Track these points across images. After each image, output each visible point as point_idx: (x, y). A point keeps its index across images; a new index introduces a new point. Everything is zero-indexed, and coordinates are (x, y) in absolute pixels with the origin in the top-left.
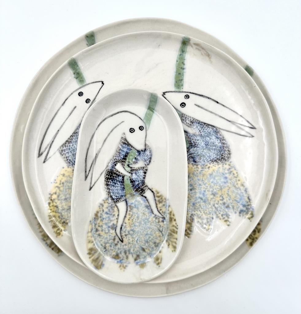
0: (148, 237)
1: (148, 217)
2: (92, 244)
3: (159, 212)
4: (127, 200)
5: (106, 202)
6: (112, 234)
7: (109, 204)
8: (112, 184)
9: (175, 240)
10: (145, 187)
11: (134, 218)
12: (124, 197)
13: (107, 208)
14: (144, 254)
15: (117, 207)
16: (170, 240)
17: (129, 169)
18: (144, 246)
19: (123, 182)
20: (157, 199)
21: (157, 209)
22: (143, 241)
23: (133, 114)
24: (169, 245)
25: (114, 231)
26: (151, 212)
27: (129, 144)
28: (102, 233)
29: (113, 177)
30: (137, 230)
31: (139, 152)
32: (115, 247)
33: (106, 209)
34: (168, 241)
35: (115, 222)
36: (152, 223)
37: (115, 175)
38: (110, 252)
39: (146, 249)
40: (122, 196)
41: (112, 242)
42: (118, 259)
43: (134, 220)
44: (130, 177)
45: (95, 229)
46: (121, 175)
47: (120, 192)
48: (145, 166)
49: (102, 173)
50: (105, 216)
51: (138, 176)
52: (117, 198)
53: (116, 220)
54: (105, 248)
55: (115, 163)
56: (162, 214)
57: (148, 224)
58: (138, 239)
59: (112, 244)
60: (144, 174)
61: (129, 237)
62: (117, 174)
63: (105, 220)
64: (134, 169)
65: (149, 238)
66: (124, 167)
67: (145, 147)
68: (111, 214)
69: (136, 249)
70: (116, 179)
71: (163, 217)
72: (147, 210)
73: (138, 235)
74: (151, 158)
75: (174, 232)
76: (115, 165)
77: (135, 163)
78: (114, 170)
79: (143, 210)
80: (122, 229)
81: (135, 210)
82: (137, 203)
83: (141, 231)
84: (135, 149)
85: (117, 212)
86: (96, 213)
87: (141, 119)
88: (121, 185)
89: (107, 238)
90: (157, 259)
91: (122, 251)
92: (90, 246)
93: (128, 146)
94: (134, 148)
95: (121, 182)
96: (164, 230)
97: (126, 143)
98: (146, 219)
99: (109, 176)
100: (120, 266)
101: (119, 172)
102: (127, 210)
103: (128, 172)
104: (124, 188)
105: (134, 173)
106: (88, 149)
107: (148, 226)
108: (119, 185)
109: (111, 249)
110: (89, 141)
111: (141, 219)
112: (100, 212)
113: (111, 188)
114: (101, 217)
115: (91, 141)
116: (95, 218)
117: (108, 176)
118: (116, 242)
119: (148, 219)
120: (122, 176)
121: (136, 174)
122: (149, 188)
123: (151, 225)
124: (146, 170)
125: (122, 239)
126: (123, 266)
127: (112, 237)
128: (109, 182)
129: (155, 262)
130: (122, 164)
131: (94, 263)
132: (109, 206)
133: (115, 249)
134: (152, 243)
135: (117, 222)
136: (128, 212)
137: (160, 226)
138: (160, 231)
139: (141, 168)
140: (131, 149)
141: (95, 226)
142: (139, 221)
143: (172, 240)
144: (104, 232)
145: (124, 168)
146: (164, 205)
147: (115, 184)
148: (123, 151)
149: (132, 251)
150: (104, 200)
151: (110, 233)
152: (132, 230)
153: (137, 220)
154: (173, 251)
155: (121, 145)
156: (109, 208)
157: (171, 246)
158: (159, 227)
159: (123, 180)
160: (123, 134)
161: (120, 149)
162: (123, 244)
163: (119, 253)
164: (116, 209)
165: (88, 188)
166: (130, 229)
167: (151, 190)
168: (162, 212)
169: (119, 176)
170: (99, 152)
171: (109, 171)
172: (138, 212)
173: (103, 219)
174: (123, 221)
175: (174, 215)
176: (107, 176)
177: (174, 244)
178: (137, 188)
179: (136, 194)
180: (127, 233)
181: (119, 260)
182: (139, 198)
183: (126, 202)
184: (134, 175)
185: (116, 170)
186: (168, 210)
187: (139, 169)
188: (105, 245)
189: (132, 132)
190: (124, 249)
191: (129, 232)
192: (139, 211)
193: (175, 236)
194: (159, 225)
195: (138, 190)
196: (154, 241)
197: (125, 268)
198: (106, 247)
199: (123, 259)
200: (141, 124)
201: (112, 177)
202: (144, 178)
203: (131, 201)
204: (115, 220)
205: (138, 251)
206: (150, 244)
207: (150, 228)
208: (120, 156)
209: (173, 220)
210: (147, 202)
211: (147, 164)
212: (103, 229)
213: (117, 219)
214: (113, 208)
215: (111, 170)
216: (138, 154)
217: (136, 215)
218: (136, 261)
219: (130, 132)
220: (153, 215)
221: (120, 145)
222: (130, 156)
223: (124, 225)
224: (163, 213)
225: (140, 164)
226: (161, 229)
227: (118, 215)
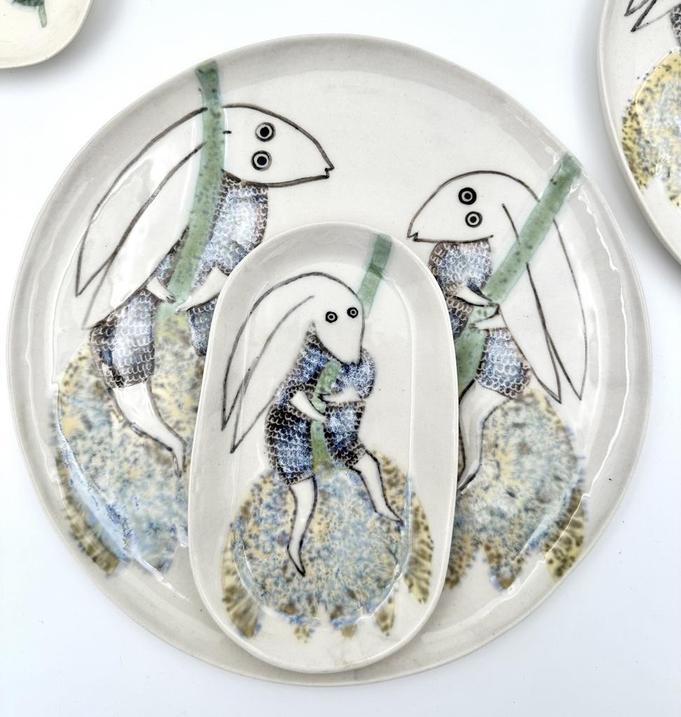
0: (362, 566)
1: (363, 520)
2: (235, 577)
3: (389, 507)
4: (317, 477)
5: (267, 480)
6: (279, 555)
7: (274, 485)
8: (282, 439)
9: (426, 576)
10: (358, 447)
11: (331, 521)
12: (309, 471)
13: (270, 494)
14: (354, 603)
15: (293, 493)
16: (413, 574)
17: (322, 406)
18: (353, 585)
19: (307, 435)
20: (385, 476)
21: (386, 500)
22: (351, 573)
23: (335, 279)
24: (411, 586)
25: (284, 549)
26: (371, 508)
27: (323, 349)
28: (258, 554)
29: (286, 422)
30: (338, 547)
31: (346, 366)
32: (286, 586)
33: (269, 497)
34: (411, 576)
35: (287, 528)
36: (373, 534)
37: (290, 419)
38: (273, 597)
39: (358, 592)
40: (305, 468)
41: (280, 575)
42: (293, 613)
43: (332, 525)
44: (323, 424)
45: (242, 542)
46: (303, 419)
47: (301, 458)
48: (359, 399)
49: (260, 414)
50: (264, 513)
51: (343, 422)
52: (294, 473)
53: (290, 524)
54: (263, 587)
55: (290, 390)
56: (396, 511)
57: (363, 536)
58: (339, 570)
59: (278, 578)
60: (355, 418)
61: (318, 564)
62: (294, 417)
63: (265, 523)
64: (333, 407)
65: (366, 567)
66: (312, 400)
67: (361, 355)
68: (279, 510)
69: (333, 592)
70: (292, 428)
71: (398, 519)
72: (361, 502)
73: (339, 561)
74: (372, 382)
75: (424, 557)
76: (292, 396)
77: (337, 392)
78: (289, 407)
79: (354, 503)
80: (303, 545)
81: (333, 501)
82: (338, 485)
83: (348, 551)
84: (338, 360)
85: (293, 504)
86: (243, 505)
87: (353, 292)
88: (303, 442)
89: (268, 564)
90: (383, 617)
91: (301, 595)
92: (230, 581)
93: (321, 353)
94: (334, 357)
95: (304, 435)
96: (399, 551)
97: (316, 346)
98: (359, 523)
99: (277, 420)
100: (297, 631)
101: (300, 413)
102: (316, 500)
103: (319, 412)
104: (310, 449)
105: (333, 414)
106: (231, 358)
107: (364, 539)
108: (299, 443)
109: (276, 591)
110: (234, 339)
111: (348, 522)
112: (253, 504)
113: (279, 449)
114: (255, 515)
115: (237, 339)
116: (241, 518)
117: (275, 421)
118: (288, 575)
119: (363, 524)
120: (305, 422)
121: (338, 416)
122: (367, 452)
123: (369, 537)
124: (362, 409)
125: (303, 568)
126: (304, 631)
127: (280, 562)
128: (275, 434)
129: (377, 623)
130: (307, 394)
131: (237, 621)
132: (274, 490)
133: (284, 590)
134: (373, 581)
135: (292, 528)
136: (318, 506)
137: (392, 541)
138: (390, 551)
139: (350, 403)
140: (328, 361)
141: (241, 536)
142: (342, 527)
143: (419, 574)
144: (261, 551)
145: (311, 402)
146: (401, 492)
147: (290, 439)
148: (310, 364)
149: (324, 596)
150: (262, 477)
151: (275, 552)
152: (326, 548)
153: (337, 524)
154: (420, 601)
155: (306, 350)
156: (274, 495)
157: (415, 589)
158: (388, 542)
159: (308, 430)
160: (310, 326)
161: (304, 359)
162: (305, 580)
163: (294, 602)
164: (289, 497)
165: (229, 448)
166: (323, 546)
167: (371, 455)
168: (397, 507)
169: (298, 420)
170: (255, 364)
171: (276, 410)
172: (340, 505)
173: (261, 520)
174: (307, 527)
175: (424, 517)
176: (272, 421)
177: (424, 585)
178: (339, 451)
179: (336, 464)
180: (314, 554)
181: (294, 617)
182: (344, 474)
183: (315, 482)
184: (333, 419)
185: (293, 408)
186: (412, 504)
187: (346, 406)
188: (264, 581)
189: (331, 322)
190: (306, 591)
191: (318, 552)
192: (343, 504)
193: (427, 565)
194: (389, 539)
195: (342, 455)
196: (377, 574)
197: (308, 635)
198: (266, 585)
199: (303, 615)
200: (353, 303)
201: (283, 423)
202: (356, 427)
203: (326, 480)
204: (287, 522)
205: (338, 596)
206: (366, 583)
207: (367, 545)
208: (302, 375)
209: (422, 528)
210: (361, 482)
211: (363, 395)
212: (260, 542)
213: (293, 521)
214: (284, 496)
215: (281, 406)
216: (343, 372)
217: (337, 514)
218: (334, 621)
219: (327, 320)
220: (375, 515)
221: (303, 349)
222: (325, 375)
223: (309, 535)
224: (398, 510)
225: (349, 394)
226: (393, 548)
227: (295, 513)
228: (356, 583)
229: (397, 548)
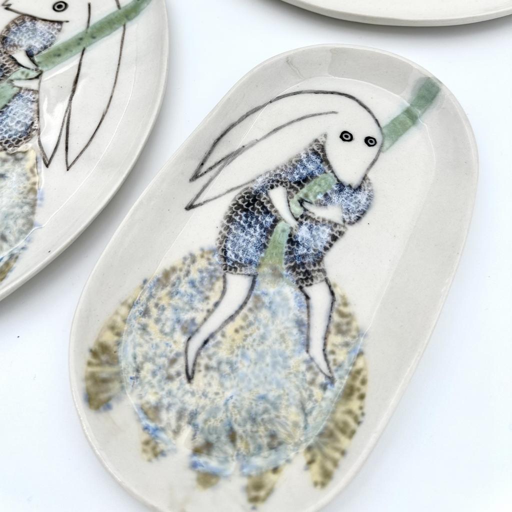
0: (261, 407)
1: (288, 353)
2: (116, 338)
3: (325, 355)
4: (259, 279)
5: (206, 256)
6: (175, 342)
7: (210, 264)
8: (242, 222)
9: (337, 455)
10: (319, 271)
11: (251, 335)
12: (253, 267)
13: (201, 271)
14: (229, 449)
15: (225, 282)
16: (320, 448)
17: (298, 211)
18: (239, 425)
19: (269, 231)
20: (336, 318)
21: (325, 345)
22: (245, 409)
23: (365, 107)
24: (310, 462)
25: (184, 339)
26: (303, 344)
27: (325, 160)
28: (153, 328)
29: (253, 209)
30: (245, 370)
31: (341, 186)
32: (163, 383)
33: (198, 273)
34: (316, 451)
35: (199, 318)
36: (292, 376)
37: (260, 207)
38: (143, 387)
39: (241, 437)
40: (251, 262)
41: (164, 366)
42: (152, 420)
43: (250, 340)
44: (291, 228)
45: (144, 306)
46: (273, 214)
47: (252, 250)
48: (341, 222)
49: (232, 190)
50: (184, 287)
51: (313, 236)
52: (236, 262)
53: (205, 314)
54: (138, 370)
55: (273, 181)
56: (331, 364)
57: (280, 373)
58: (231, 397)
59: (160, 368)
60: (329, 239)
61: (212, 377)
62: (264, 207)
63: (179, 299)
64: (310, 217)
65: (266, 411)
66: (291, 200)
67: (362, 182)
68: (201, 292)
69: (213, 420)
70: (257, 218)
71: (329, 375)
72: (295, 331)
73: (238, 386)
74: (364, 213)
75: (343, 431)
76: (272, 187)
77: (321, 205)
78: (264, 195)
79: (287, 328)
80: (207, 346)
81: (264, 314)
82: (278, 299)
83: (254, 381)
84: (336, 176)
85: (219, 295)
86: (168, 268)
87: (379, 125)
88: (262, 236)
89: (157, 346)
90: (258, 486)
91: (174, 404)
92: (109, 338)
93: (321, 162)
94: (333, 172)
95: (266, 230)
96: (315, 413)
97: (319, 155)
98: (282, 354)
99: (246, 203)
100: (147, 443)
101: (273, 206)
102: (245, 303)
103: (293, 215)
104: (265, 246)
105: (306, 224)
106: (233, 126)
107: (279, 377)
108: (257, 234)
109: (150, 383)
111: (270, 347)
112: (178, 272)
113: (234, 231)
114: (174, 285)
115: (247, 115)
116: (158, 280)
117: (244, 202)
118: (173, 371)
119: (286, 359)
120: (273, 218)
121: (310, 228)
122: (326, 280)
123: (286, 378)
124: (341, 233)
125: (193, 372)
126: (154, 449)
127: (171, 352)
128: (237, 215)
129: (247, 489)
130: (288, 193)
132: (207, 269)
133: (160, 386)
134: (266, 433)
135: (205, 319)
136: (245, 311)
137: (311, 396)
138: (303, 409)
139: (330, 222)
140: (325, 172)
141: (148, 299)
142: (259, 349)
143: (329, 451)
144: (158, 327)
145: (288, 202)
146: (347, 344)
147: (250, 226)
148: (305, 167)
149: (200, 420)
150: (202, 250)
151: (172, 337)
152: (231, 364)
153: (257, 342)
154: (316, 484)
155: (307, 154)
156: (205, 274)
157: (315, 467)
158: (305, 395)
159: (273, 226)
160: (322, 135)
161: (301, 161)
162: (187, 386)
163: (162, 406)
164: (219, 285)
166: (227, 358)
167: (330, 287)
168: (335, 360)
169: (267, 212)
170: (252, 145)
171: (250, 193)
172: (270, 323)
173: (177, 293)
174: (221, 327)
175: (364, 382)
176: (240, 202)
177: (329, 466)
178: (296, 264)
179: (287, 276)
180: (213, 363)
181: (152, 425)
182: (288, 291)
183: (254, 282)
184: (304, 228)
185: (268, 199)
186: (354, 364)
187: (324, 222)
188: (142, 363)
189: (344, 140)
190: (183, 402)
191: (220, 363)
192: (273, 323)
193: (344, 442)
194: (308, 393)
195: (297, 270)
196: (274, 428)
197: (156, 455)
198: (142, 368)
199: (163, 429)
200: (374, 133)
201: (250, 208)
202: (326, 249)
203: (268, 287)
204: (202, 310)
205: (215, 429)
206: (257, 432)
207: (279, 385)
209: (356, 394)
210: (305, 310)
211: (348, 220)
212: (163, 317)
213: (210, 312)
214: (214, 280)
215: (256, 192)
216: (336, 189)
217: (262, 331)
218: (195, 458)
219: (341, 137)
220: (305, 356)
221: (304, 152)
222: (315, 184)
223: (219, 337)
224: (335, 364)
225: (333, 213)
226: (309, 405)
227: (216, 305)
228: (244, 426)
229: (313, 408)
